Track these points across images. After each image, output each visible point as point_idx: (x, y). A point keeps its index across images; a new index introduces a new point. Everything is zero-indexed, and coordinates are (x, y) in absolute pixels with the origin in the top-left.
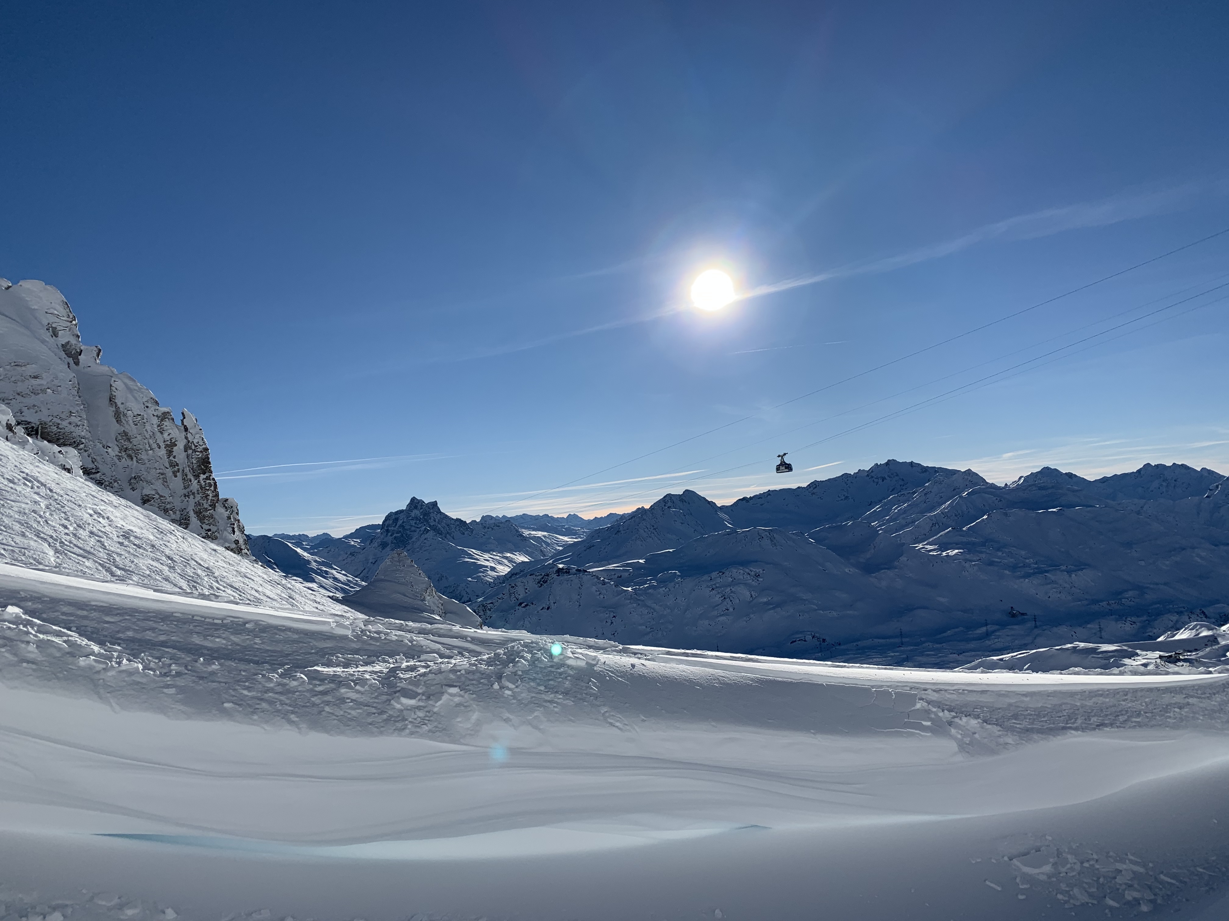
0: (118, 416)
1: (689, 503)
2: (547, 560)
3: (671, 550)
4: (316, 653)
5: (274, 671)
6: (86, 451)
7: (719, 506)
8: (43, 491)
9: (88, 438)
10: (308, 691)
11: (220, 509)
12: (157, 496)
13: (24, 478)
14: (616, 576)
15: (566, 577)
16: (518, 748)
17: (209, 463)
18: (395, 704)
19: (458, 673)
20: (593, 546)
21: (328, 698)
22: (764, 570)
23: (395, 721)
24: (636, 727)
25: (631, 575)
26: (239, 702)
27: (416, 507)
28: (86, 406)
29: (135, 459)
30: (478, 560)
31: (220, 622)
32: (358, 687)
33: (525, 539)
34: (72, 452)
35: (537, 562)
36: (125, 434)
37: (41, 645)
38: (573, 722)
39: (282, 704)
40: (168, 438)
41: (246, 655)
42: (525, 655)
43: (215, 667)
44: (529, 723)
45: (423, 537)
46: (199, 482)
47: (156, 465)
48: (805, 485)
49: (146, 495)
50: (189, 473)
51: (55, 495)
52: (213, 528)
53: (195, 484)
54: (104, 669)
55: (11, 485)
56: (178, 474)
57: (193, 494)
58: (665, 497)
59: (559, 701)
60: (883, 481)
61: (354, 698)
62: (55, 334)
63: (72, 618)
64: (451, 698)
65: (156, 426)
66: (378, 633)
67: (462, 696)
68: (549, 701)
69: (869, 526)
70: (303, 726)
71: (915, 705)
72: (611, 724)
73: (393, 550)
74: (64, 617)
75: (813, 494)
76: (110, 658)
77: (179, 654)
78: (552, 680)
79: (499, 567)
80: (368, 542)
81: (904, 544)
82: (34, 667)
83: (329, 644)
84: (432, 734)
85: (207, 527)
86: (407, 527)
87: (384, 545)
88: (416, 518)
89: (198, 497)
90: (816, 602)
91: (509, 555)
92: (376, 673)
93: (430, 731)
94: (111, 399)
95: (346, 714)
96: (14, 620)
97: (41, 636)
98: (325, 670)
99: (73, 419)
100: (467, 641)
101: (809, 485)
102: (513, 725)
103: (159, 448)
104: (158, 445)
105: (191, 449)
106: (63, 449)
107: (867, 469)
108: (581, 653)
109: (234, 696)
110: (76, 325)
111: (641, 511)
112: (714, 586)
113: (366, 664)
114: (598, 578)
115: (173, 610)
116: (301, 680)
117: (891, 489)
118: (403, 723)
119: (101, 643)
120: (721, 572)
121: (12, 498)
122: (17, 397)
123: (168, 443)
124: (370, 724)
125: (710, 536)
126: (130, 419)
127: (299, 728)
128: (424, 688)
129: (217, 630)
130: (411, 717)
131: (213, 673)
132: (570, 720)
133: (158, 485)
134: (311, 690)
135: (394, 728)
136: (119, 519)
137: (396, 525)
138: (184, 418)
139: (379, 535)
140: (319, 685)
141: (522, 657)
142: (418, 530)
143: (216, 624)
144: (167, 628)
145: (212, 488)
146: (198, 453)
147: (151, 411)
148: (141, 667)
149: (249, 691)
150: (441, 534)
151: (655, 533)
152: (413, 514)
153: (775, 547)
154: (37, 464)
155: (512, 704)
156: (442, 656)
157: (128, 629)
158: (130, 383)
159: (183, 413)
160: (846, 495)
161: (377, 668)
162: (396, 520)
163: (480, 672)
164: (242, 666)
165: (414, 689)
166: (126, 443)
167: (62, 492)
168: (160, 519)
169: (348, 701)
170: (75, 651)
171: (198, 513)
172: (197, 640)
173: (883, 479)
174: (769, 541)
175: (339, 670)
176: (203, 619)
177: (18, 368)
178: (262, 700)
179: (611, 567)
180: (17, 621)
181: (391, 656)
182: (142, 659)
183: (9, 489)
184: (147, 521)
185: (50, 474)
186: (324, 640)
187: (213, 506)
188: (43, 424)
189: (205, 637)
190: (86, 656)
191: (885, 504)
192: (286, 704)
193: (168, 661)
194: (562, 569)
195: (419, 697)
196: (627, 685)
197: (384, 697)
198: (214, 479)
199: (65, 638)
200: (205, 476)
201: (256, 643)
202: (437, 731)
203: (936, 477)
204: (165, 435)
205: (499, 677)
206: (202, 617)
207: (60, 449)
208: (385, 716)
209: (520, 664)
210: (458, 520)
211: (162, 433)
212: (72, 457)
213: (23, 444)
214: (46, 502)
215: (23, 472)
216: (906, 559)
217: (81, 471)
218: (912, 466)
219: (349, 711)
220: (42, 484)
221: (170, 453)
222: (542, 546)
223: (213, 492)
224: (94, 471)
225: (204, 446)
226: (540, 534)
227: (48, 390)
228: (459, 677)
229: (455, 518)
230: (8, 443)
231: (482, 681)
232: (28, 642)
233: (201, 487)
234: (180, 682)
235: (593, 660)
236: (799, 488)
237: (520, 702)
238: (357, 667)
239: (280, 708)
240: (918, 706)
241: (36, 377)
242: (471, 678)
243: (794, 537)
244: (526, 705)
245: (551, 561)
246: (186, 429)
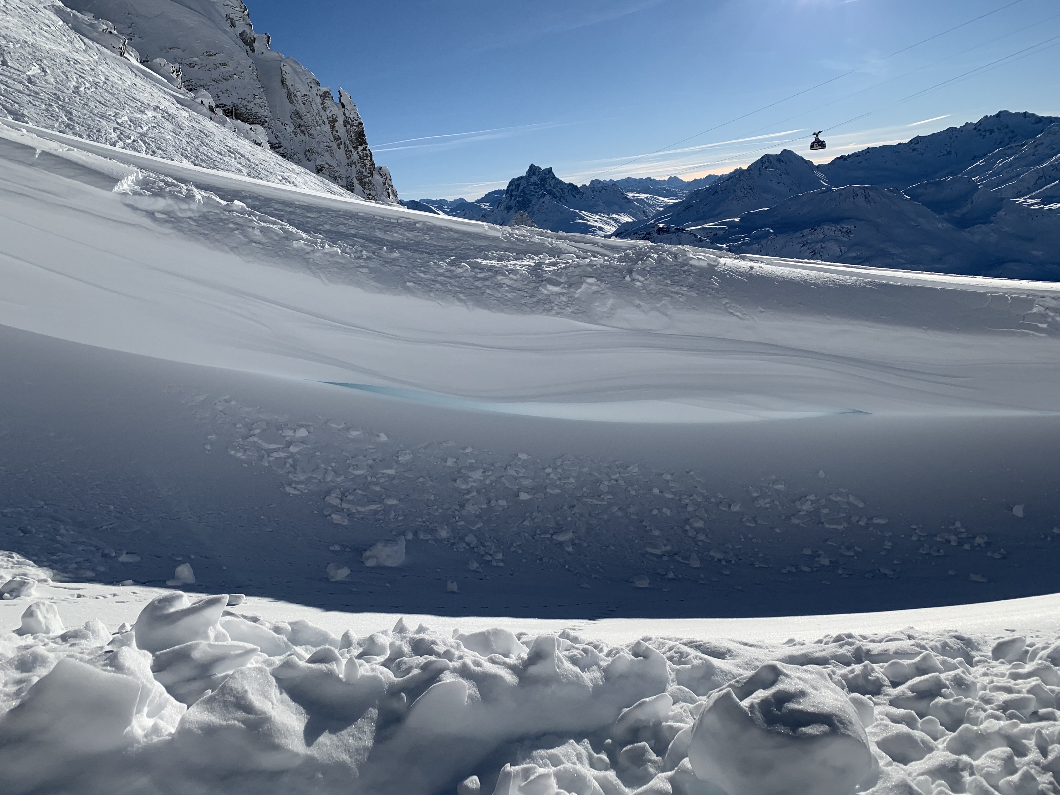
0: (290, 97)
1: (786, 163)
2: (649, 220)
3: (766, 209)
4: (475, 249)
5: (443, 260)
6: (270, 128)
7: (816, 165)
8: (243, 161)
9: (270, 118)
10: (471, 277)
11: (377, 176)
12: (327, 166)
13: (228, 151)
14: (712, 234)
15: (666, 235)
16: (649, 330)
17: (364, 136)
18: (543, 290)
19: (595, 267)
20: (692, 206)
21: (487, 283)
22: (855, 227)
23: (544, 303)
24: (754, 317)
25: (727, 232)
26: (418, 282)
27: (534, 174)
28: (265, 89)
29: (307, 133)
30: (588, 221)
31: (395, 221)
32: (511, 276)
33: (629, 201)
34: (260, 128)
35: (639, 222)
36: (297, 112)
37: (262, 230)
38: (697, 310)
39: (452, 286)
40: (330, 115)
41: (419, 248)
42: (652, 255)
43: (396, 254)
44: (658, 309)
45: (541, 200)
46: (358, 153)
47: (324, 139)
48: (906, 141)
49: (319, 165)
50: (349, 145)
51: (252, 164)
52: (373, 193)
53: (355, 157)
54: (312, 251)
55: (220, 156)
56: (341, 146)
57: (355, 163)
58: (762, 157)
59: (684, 292)
60: (990, 134)
61: (508, 283)
62: (233, 25)
63: (283, 213)
64: (590, 286)
65: (319, 104)
66: (524, 236)
67: (599, 286)
68: (675, 293)
69: (969, 181)
70: (469, 303)
71: (1032, 309)
72: (731, 313)
73: (516, 212)
74: (277, 212)
75: (914, 150)
76: (316, 243)
77: (367, 244)
78: (675, 276)
79: (606, 227)
80: (496, 206)
81: (1004, 199)
82: (261, 246)
83: (484, 243)
84: (575, 315)
85: (368, 192)
86: (527, 192)
87: (509, 208)
88: (535, 184)
89: (359, 166)
90: (904, 256)
91: (614, 216)
92: (525, 266)
93: (572, 312)
94: (283, 82)
95: (503, 296)
96: (240, 211)
97: (263, 224)
98: (484, 262)
99: (257, 101)
100: (599, 246)
101: (910, 141)
102: (644, 311)
103: (324, 123)
104: (323, 121)
105: (349, 123)
106: (253, 127)
107: (975, 121)
108: (703, 256)
109: (413, 277)
110: (247, 15)
111: (739, 173)
112: (805, 243)
113: (516, 259)
114: (695, 236)
115: (358, 211)
116: (465, 268)
117: (999, 141)
118: (550, 305)
119: (307, 232)
120: (812, 229)
121: (222, 167)
122: (213, 83)
123: (331, 119)
124: (524, 305)
125: (805, 194)
126: (299, 99)
127: (467, 305)
128: (566, 279)
129: (393, 227)
130: (557, 301)
131: (395, 259)
132: (694, 308)
133: (327, 156)
134: (473, 277)
135: (543, 308)
136: (301, 184)
137: (518, 190)
138: (341, 96)
139: (505, 199)
140: (480, 273)
141: (650, 256)
142: (537, 194)
143: (392, 223)
144: (355, 224)
145: (369, 158)
146: (354, 127)
147: (314, 91)
148: (339, 251)
149: (425, 275)
150: (556, 198)
151: (752, 192)
152: (532, 180)
153: (869, 204)
154: (236, 139)
155: (643, 293)
156: (578, 257)
157: (326, 223)
158: (296, 66)
159: (339, 92)
160: (949, 150)
161: (525, 263)
162: (518, 185)
163: (613, 267)
164: (417, 255)
165: (558, 279)
166: (299, 120)
167: (257, 162)
168: (331, 184)
169: (504, 286)
170: (289, 236)
171: (360, 180)
172: (379, 234)
173: (991, 132)
174: (864, 198)
175: (495, 263)
176: (382, 219)
177: (210, 57)
178: (436, 281)
179: (708, 225)
180: (243, 212)
181: (536, 255)
182: (340, 245)
183: (219, 160)
184: (322, 185)
185: (246, 147)
186: (480, 239)
187: (371, 174)
188: (235, 106)
189: (385, 232)
190: (298, 240)
191: (990, 158)
192: (455, 286)
193: (359, 248)
194: (663, 228)
195: (562, 285)
196: (747, 282)
197: (534, 285)
198: (369, 150)
199: (280, 226)
200: (362, 148)
201: (425, 239)
202: (578, 313)
203: (1050, 128)
204: (328, 112)
205: (630, 272)
206: (381, 217)
207: (251, 127)
208: (535, 299)
209: (647, 262)
210: (571, 185)
211: (325, 111)
212: (260, 132)
213: (223, 123)
214: (246, 171)
215: (227, 146)
216: (1003, 213)
217: (269, 145)
218: (1025, 117)
219: (506, 294)
220: (242, 155)
221: (333, 128)
222: (645, 207)
223: (370, 161)
224: (278, 146)
225: (359, 121)
226: (642, 196)
227: (235, 76)
228: (595, 270)
229: (567, 183)
230: (212, 122)
231: (615, 274)
232: (253, 228)
233: (360, 157)
234: (371, 264)
235: (714, 261)
236: (900, 144)
237: (649, 292)
238: (509, 261)
239: (451, 288)
240: (1035, 310)
241: (224, 65)
242: (605, 271)
243: (889, 194)
244: (655, 295)
245: (652, 221)
246: (343, 107)
